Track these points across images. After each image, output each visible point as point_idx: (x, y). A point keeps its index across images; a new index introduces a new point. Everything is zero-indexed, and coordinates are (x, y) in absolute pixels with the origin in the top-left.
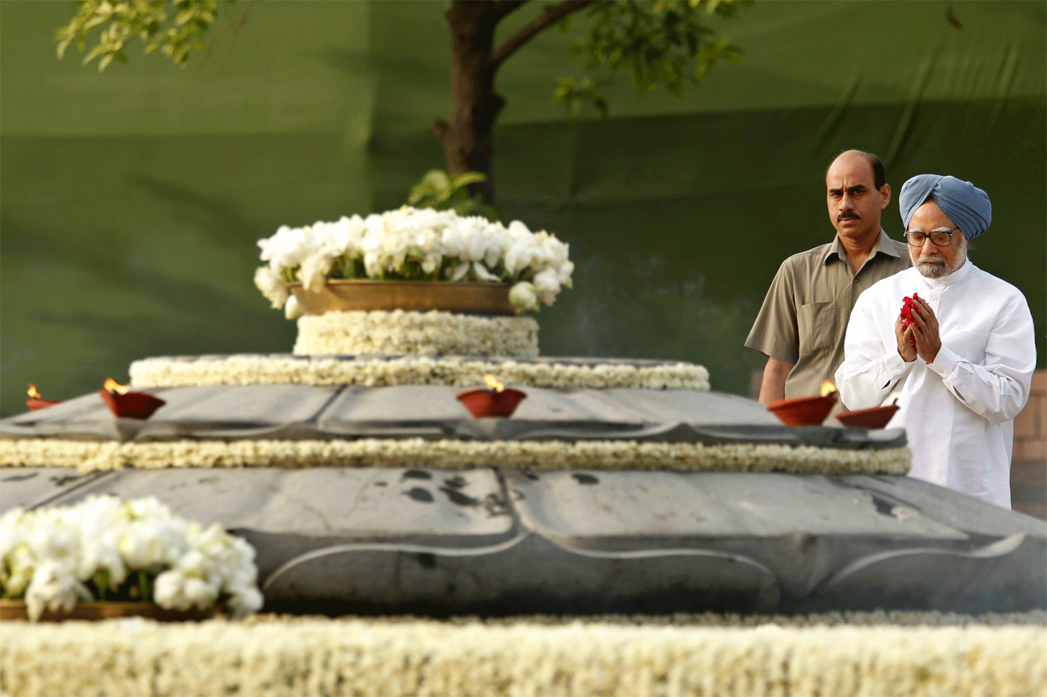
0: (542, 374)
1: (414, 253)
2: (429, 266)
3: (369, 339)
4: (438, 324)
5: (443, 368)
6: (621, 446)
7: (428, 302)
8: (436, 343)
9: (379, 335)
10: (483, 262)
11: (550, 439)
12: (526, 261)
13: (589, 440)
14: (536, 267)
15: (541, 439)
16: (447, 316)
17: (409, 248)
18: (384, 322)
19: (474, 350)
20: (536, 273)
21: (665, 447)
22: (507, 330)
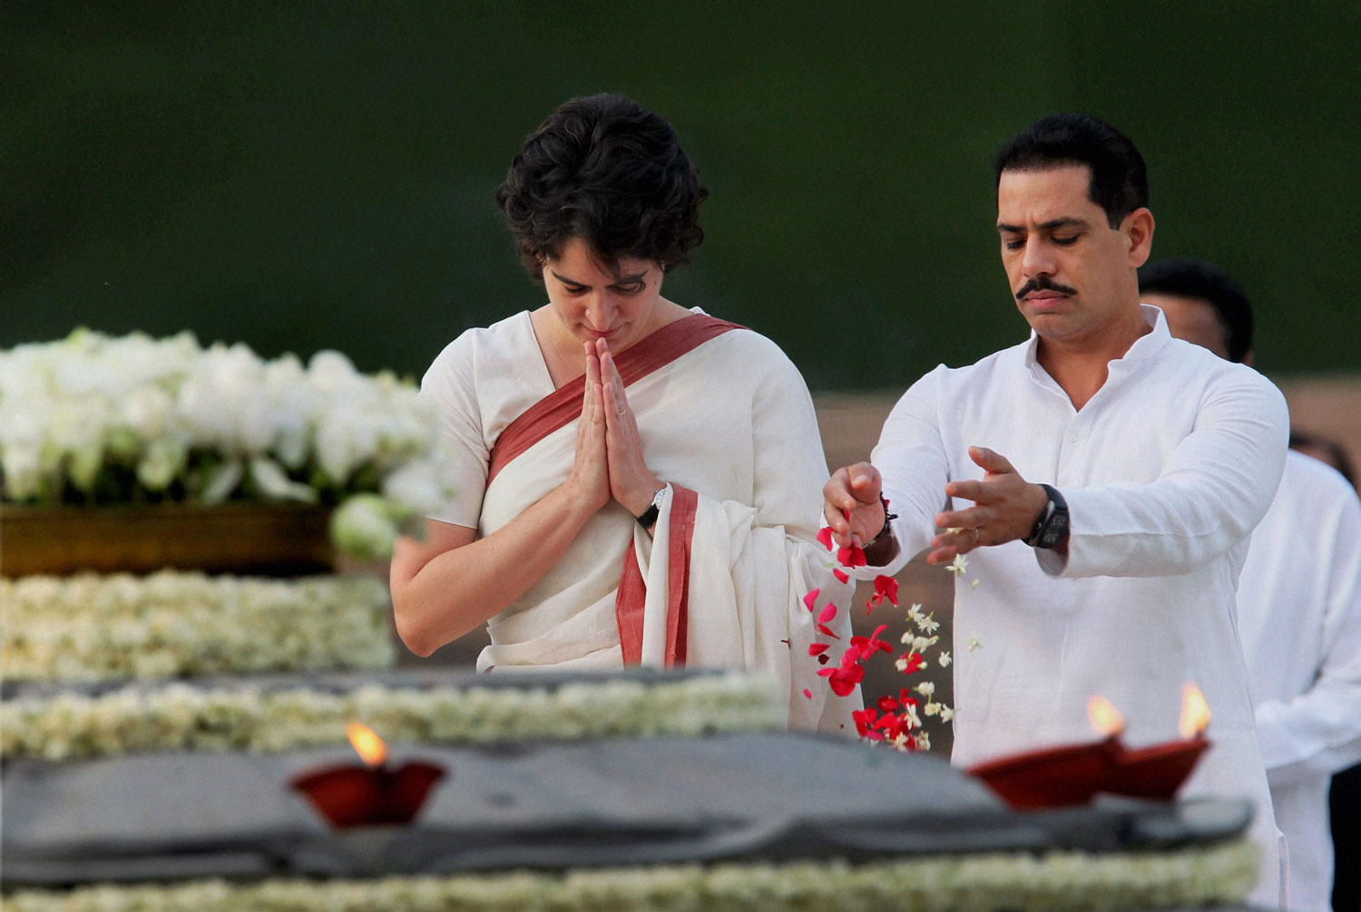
0: (447, 714)
1: (122, 444)
2: (156, 472)
3: (19, 644)
4: (178, 604)
5: (222, 711)
6: (667, 879)
7: (149, 552)
8: (175, 647)
9: (42, 633)
10: (272, 455)
11: (507, 869)
12: (366, 446)
13: (595, 866)
14: (386, 460)
15: (487, 871)
16: (195, 584)
17: (108, 432)
18: (53, 604)
19: (260, 661)
20: (389, 471)
21: (763, 876)
22: (330, 610)
